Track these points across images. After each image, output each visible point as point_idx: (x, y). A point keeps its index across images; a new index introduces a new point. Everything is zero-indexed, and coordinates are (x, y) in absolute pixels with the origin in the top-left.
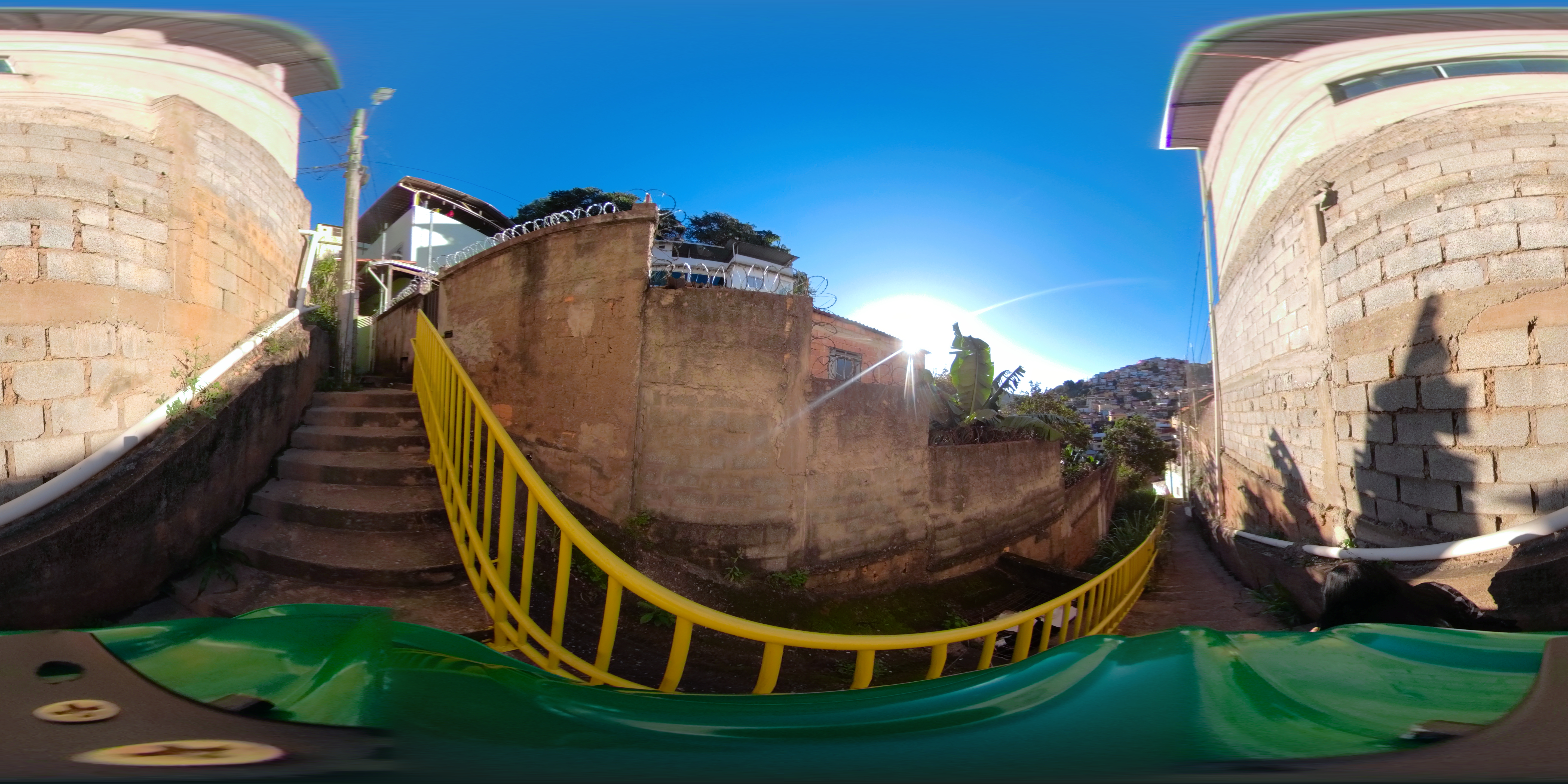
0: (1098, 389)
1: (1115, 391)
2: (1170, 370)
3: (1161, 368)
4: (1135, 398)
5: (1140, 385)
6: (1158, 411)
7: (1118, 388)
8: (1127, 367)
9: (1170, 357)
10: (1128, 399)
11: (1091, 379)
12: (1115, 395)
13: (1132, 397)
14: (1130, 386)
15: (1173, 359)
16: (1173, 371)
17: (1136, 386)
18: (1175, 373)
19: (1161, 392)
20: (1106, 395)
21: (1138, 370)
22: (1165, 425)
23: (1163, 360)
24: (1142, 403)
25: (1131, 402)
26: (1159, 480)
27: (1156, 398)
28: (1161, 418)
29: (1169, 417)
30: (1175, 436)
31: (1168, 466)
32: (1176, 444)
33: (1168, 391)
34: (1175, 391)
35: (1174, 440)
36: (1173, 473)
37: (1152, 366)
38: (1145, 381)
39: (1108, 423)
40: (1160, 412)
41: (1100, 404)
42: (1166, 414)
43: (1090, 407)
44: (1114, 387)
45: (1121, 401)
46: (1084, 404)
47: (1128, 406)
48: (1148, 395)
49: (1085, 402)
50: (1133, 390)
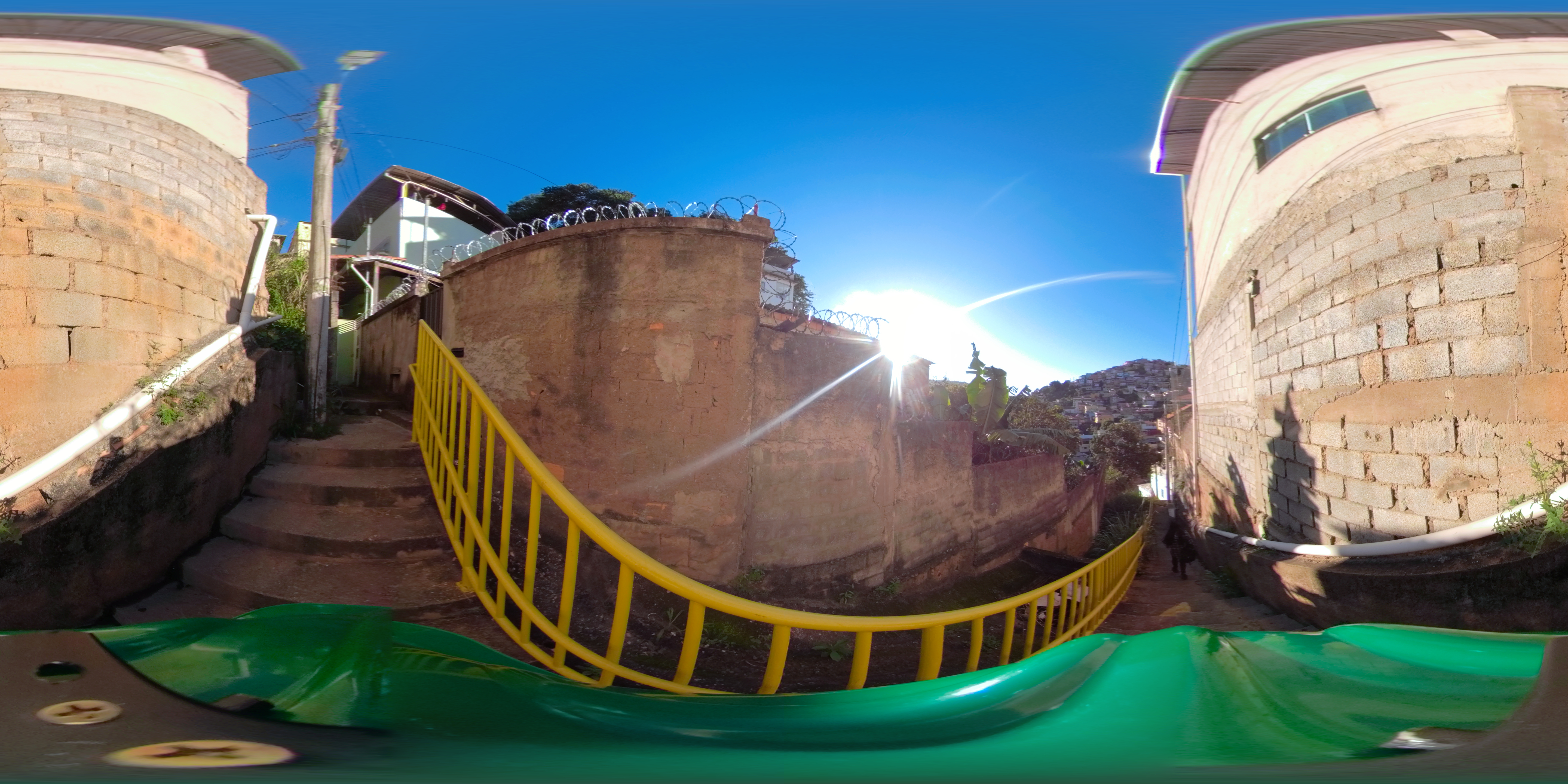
0: (1084, 390)
1: (1101, 392)
2: (1156, 371)
3: (1147, 369)
4: (1122, 400)
5: (1126, 386)
6: (1144, 413)
7: (1104, 389)
8: (1114, 368)
9: (1156, 358)
10: (1115, 400)
11: (1078, 380)
12: (1101, 396)
13: (1119, 398)
14: (1116, 387)
15: (1160, 360)
16: (1159, 372)
17: (1122, 387)
18: (1162, 375)
19: (1147, 393)
20: (1093, 396)
21: (1124, 372)
22: (1151, 427)
23: (1149, 362)
24: (1128, 405)
25: (1117, 404)
26: (1145, 483)
27: (1142, 400)
28: (1146, 420)
29: (1155, 419)
30: (1161, 439)
31: (1153, 469)
32: (1162, 446)
33: (1155, 393)
34: (1162, 393)
35: (1159, 442)
36: (1159, 476)
37: (1139, 367)
38: (1131, 383)
39: (1095, 424)
40: (1146, 414)
41: (1086, 405)
42: (1151, 416)
43: (1076, 409)
44: (1100, 389)
45: (1107, 402)
46: (1070, 405)
47: (1114, 407)
48: (1134, 397)
49: (1071, 403)
50: (1119, 391)
